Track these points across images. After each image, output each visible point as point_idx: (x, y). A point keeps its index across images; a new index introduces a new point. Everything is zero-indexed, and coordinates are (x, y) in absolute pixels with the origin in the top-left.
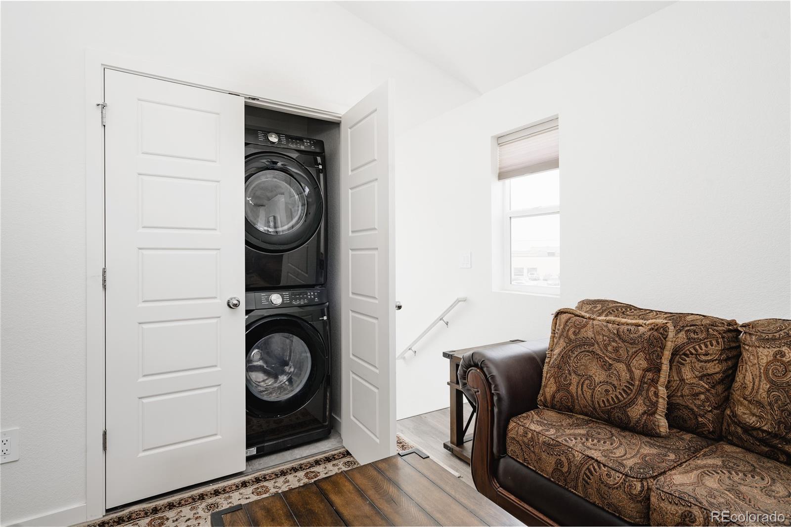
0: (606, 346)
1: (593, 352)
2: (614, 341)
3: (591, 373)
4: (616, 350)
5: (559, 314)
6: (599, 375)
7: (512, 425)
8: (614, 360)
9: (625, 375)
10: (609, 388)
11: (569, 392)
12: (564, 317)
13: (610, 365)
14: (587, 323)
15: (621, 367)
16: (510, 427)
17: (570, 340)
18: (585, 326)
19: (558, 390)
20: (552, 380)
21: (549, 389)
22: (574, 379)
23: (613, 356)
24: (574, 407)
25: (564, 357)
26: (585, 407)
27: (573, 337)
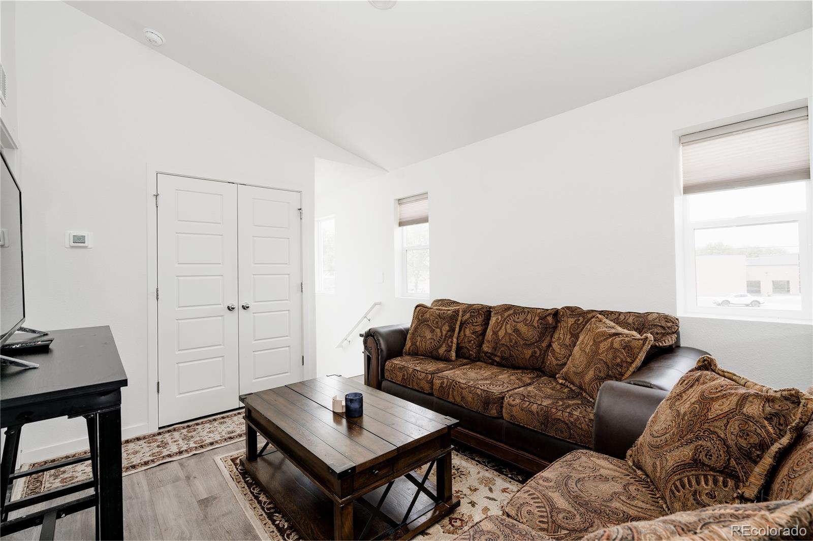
0: (433, 321)
1: (428, 325)
2: (437, 318)
3: (426, 335)
4: (437, 323)
5: (417, 306)
6: (428, 335)
7: (387, 363)
8: (436, 327)
9: (439, 334)
10: (432, 341)
11: (416, 346)
12: (419, 308)
13: (434, 330)
14: (428, 310)
15: (438, 330)
16: (386, 364)
17: (419, 320)
18: (427, 312)
19: (412, 345)
20: (410, 341)
21: (408, 344)
22: (419, 339)
23: (436, 326)
24: (418, 352)
25: (416, 329)
26: (422, 351)
27: (420, 318)
